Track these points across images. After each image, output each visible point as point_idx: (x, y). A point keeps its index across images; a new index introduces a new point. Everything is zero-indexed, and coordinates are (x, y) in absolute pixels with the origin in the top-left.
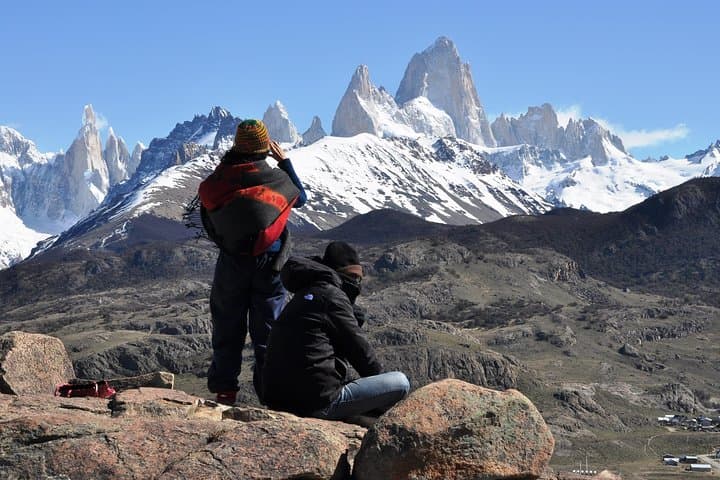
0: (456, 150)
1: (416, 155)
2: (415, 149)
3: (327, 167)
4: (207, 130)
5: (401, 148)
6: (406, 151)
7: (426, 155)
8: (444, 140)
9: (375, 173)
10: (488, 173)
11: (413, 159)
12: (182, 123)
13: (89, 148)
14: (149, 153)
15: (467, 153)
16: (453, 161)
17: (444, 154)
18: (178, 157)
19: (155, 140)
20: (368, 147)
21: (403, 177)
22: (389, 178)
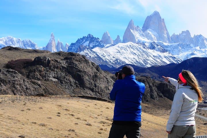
0: (156, 46)
1: (144, 48)
2: (144, 46)
3: (119, 51)
4: (86, 40)
5: (140, 46)
6: (141, 47)
7: (147, 48)
8: (153, 43)
9: (132, 53)
10: (165, 52)
11: (143, 49)
12: (80, 38)
13: (52, 45)
14: (70, 47)
15: (159, 47)
16: (155, 49)
17: (152, 47)
18: (79, 49)
19: (72, 43)
20: (130, 46)
21: (140, 54)
22: (136, 54)
